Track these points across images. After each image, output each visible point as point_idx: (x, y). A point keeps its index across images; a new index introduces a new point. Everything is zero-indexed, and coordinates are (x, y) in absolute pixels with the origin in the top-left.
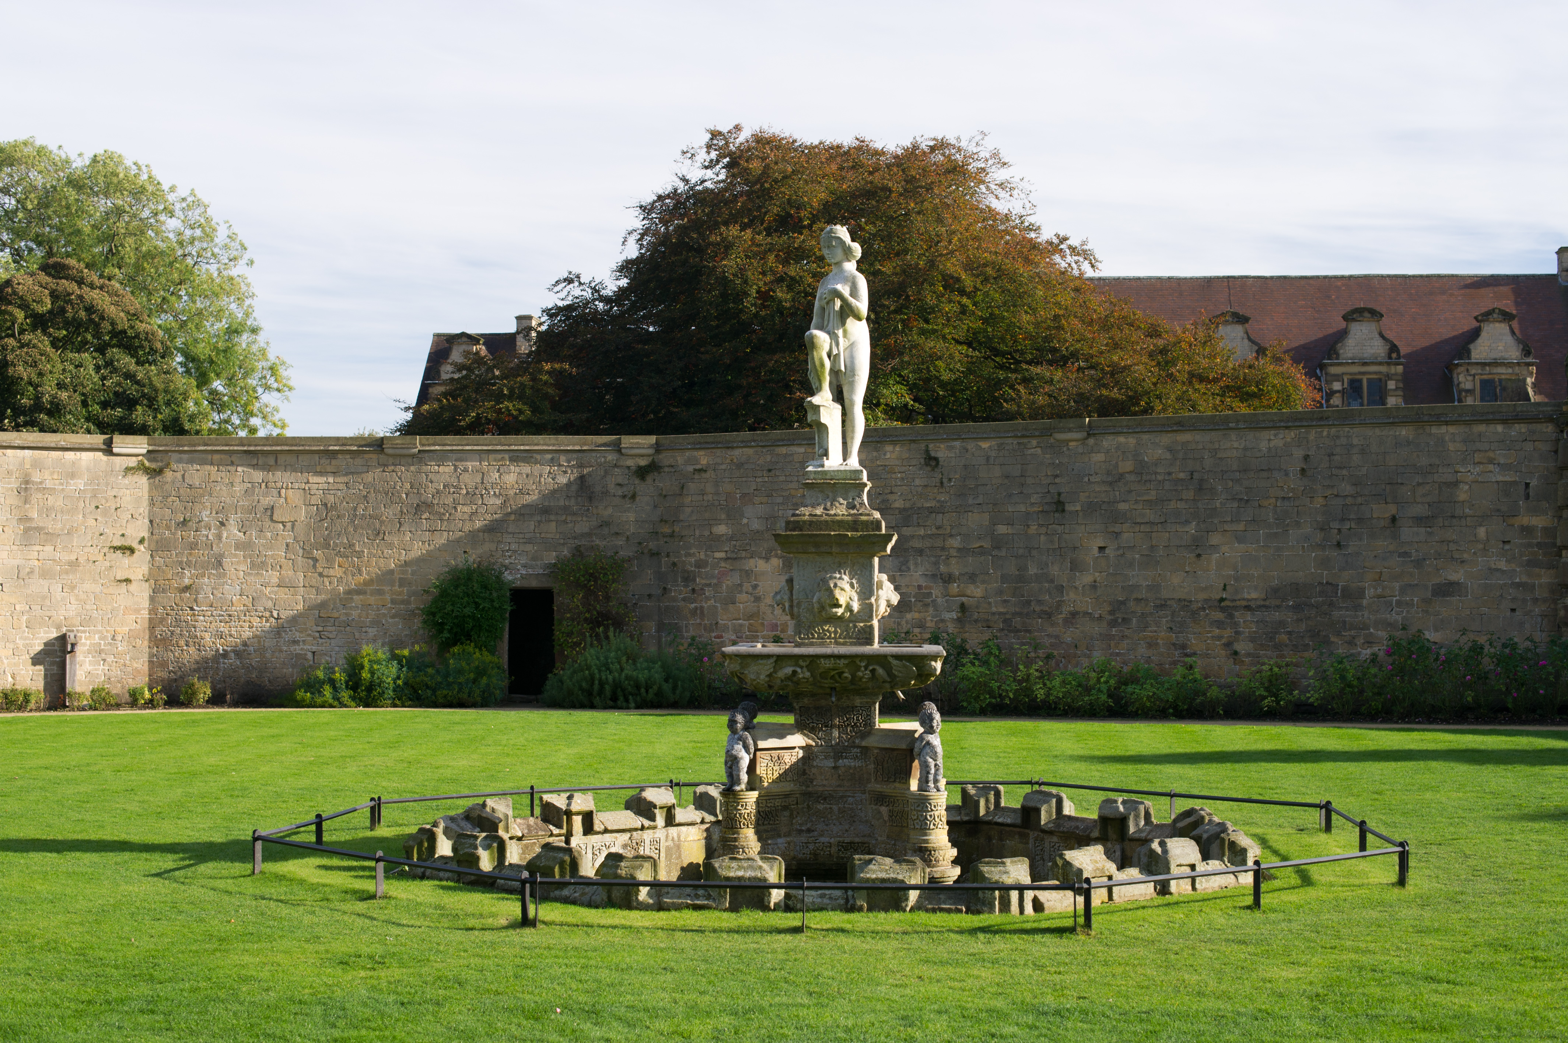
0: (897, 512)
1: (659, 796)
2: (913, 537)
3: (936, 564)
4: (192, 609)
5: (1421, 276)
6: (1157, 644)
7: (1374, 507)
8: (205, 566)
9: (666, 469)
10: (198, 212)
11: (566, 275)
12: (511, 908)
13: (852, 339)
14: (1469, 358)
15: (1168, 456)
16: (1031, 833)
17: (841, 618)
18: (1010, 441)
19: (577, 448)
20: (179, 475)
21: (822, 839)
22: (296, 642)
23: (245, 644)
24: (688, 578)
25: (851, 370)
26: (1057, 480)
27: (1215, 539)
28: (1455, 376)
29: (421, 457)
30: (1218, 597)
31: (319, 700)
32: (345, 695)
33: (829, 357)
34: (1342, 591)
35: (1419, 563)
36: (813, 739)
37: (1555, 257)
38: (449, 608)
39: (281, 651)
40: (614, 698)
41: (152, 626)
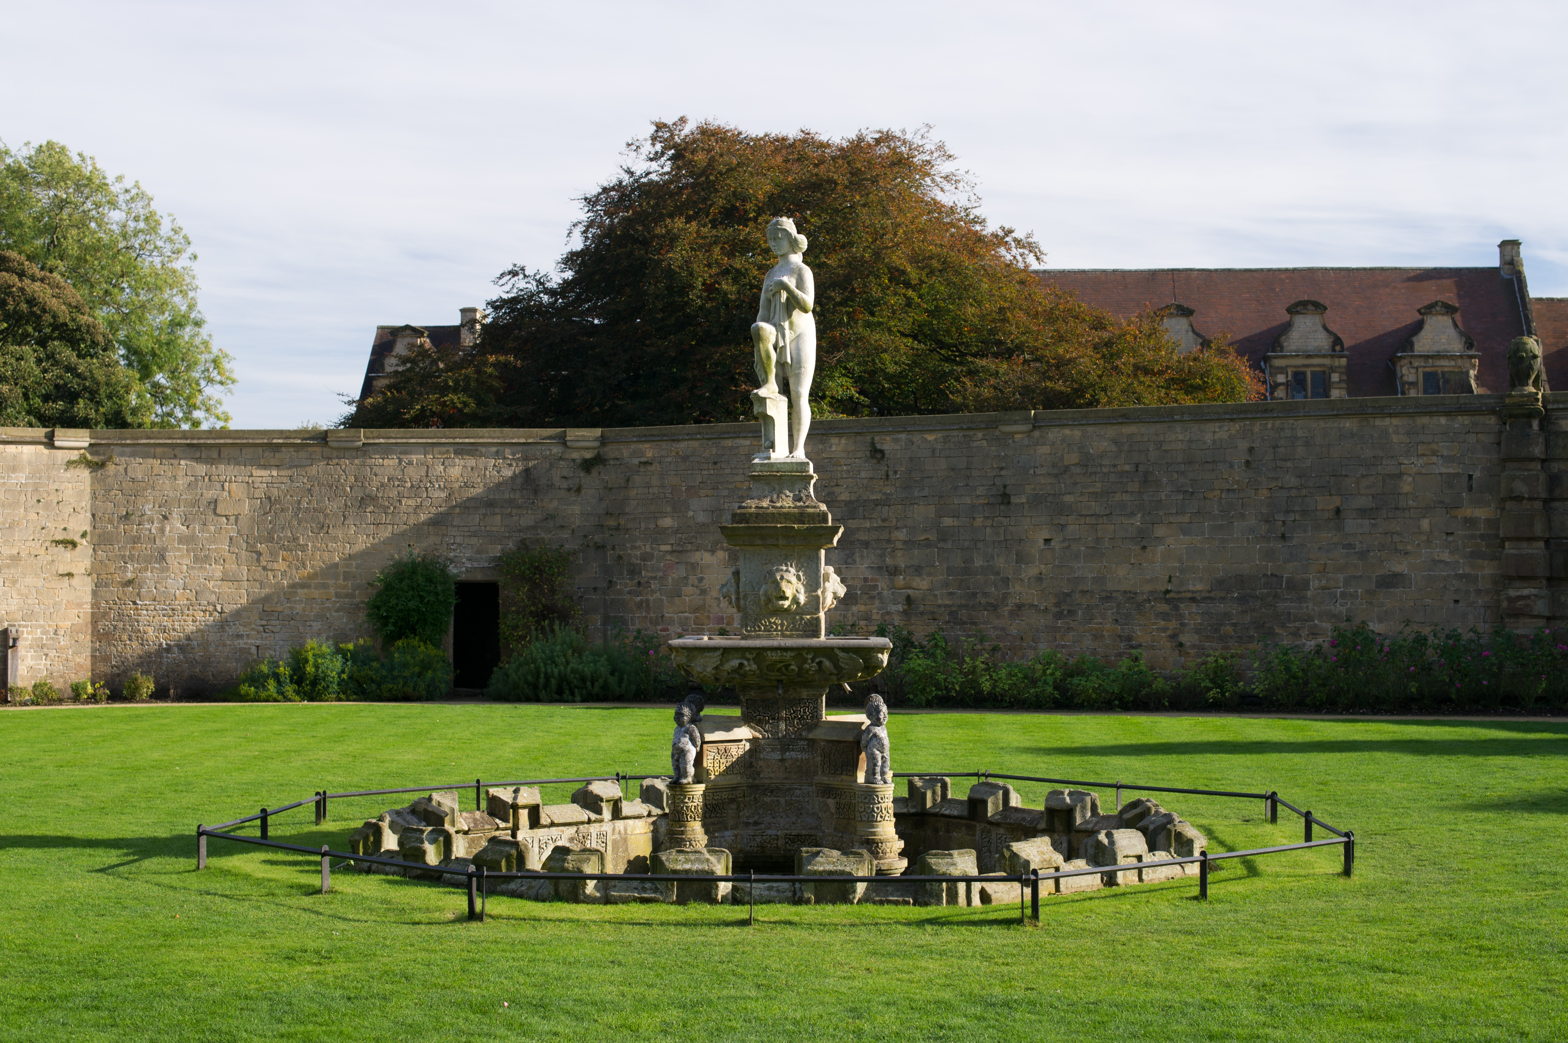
0: (843, 504)
1: (605, 789)
2: (858, 529)
3: (882, 556)
4: (135, 603)
5: (1365, 269)
6: (1103, 636)
7: (1318, 498)
8: (148, 560)
9: (612, 462)
10: (140, 204)
11: (510, 268)
12: (458, 902)
13: (799, 331)
14: (1412, 351)
15: (1114, 448)
16: (978, 825)
17: (787, 610)
18: (955, 433)
19: (522, 441)
20: (121, 469)
21: (769, 832)
22: (239, 636)
23: (188, 638)
24: (634, 571)
25: (798, 362)
26: (1003, 473)
27: (1160, 531)
28: (1398, 368)
29: (365, 450)
30: (1163, 589)
31: (263, 695)
32: (289, 689)
33: (775, 349)
34: (1287, 583)
35: (1363, 555)
36: (760, 732)
37: (1498, 250)
38: (393, 601)
39: (225, 645)
40: (560, 692)
41: (95, 620)
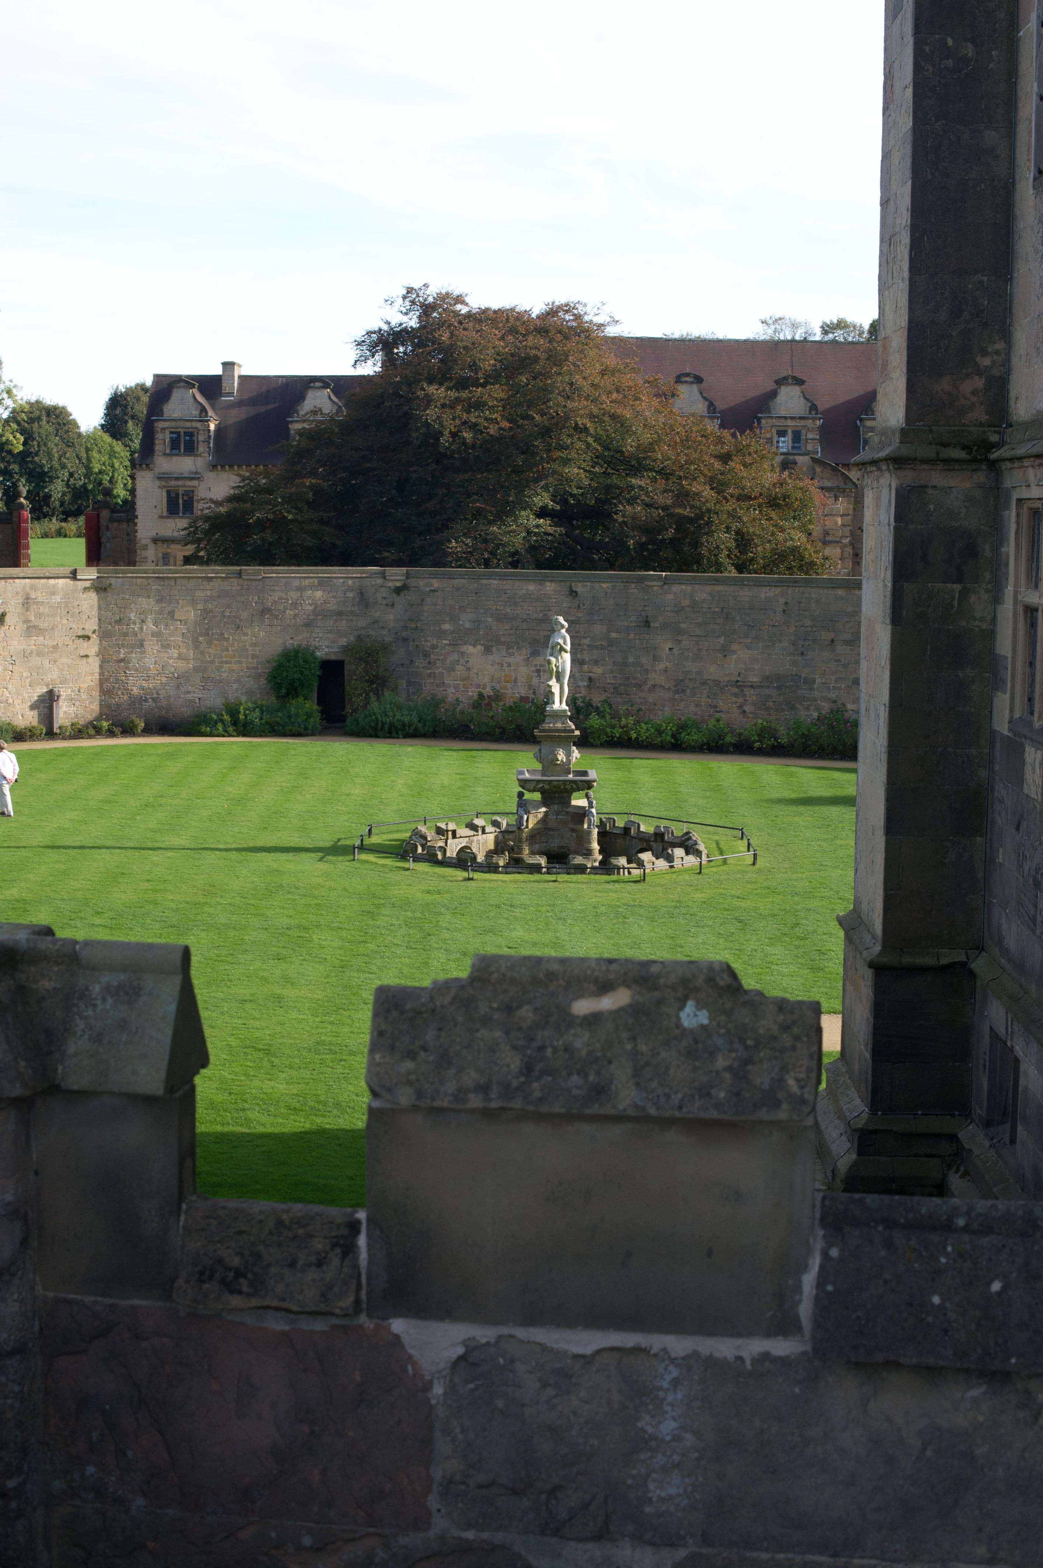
6: (701, 705)
7: (823, 633)
8: (133, 647)
9: (413, 589)
13: (564, 660)
15: (710, 598)
18: (619, 584)
19: (359, 575)
20: (116, 591)
22: (188, 692)
23: (158, 694)
24: (426, 655)
25: (564, 671)
26: (646, 608)
27: (734, 647)
29: (264, 580)
30: (735, 680)
31: (215, 732)
32: (231, 730)
33: (555, 666)
34: (804, 679)
35: (845, 666)
36: (548, 809)
38: (285, 674)
39: (180, 698)
40: (390, 732)
41: (101, 682)
